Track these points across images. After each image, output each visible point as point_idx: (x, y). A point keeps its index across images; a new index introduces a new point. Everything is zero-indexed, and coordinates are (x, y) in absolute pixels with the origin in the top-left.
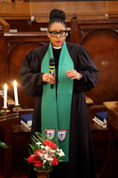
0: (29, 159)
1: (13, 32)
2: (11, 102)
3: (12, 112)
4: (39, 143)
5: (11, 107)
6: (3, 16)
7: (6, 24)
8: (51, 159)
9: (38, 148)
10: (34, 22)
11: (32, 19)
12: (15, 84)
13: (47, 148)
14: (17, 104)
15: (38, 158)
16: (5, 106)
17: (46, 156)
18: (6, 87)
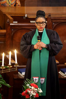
0: (22, 94)
1: (15, 23)
2: (13, 62)
3: (13, 67)
4: (28, 85)
5: (13, 64)
6: (10, 14)
7: (11, 18)
8: (35, 94)
9: (27, 88)
10: (27, 18)
11: (26, 16)
12: (16, 52)
13: (33, 88)
14: (16, 63)
15: (27, 93)
16: (10, 64)
17: (32, 92)
18: (10, 53)
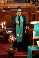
0: (8, 40)
2: (4, 27)
3: (4, 29)
4: (10, 36)
5: (4, 28)
6: (2, 7)
8: (13, 40)
9: (10, 38)
11: (9, 7)
12: (5, 23)
14: (5, 27)
15: (10, 40)
16: (2, 28)
17: (12, 39)
